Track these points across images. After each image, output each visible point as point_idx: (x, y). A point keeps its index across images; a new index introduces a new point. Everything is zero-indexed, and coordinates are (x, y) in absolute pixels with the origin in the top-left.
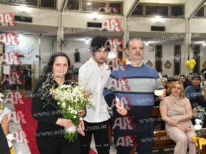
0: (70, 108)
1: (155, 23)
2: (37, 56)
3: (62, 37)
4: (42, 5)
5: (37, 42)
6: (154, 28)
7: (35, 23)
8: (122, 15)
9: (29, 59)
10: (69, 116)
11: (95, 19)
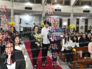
0: (38, 39)
1: (85, 9)
2: (34, 24)
3: (44, 15)
4: (36, 3)
5: (34, 18)
6: (84, 11)
7: (33, 10)
8: (70, 6)
9: (30, 25)
10: (38, 42)
11: (58, 8)
